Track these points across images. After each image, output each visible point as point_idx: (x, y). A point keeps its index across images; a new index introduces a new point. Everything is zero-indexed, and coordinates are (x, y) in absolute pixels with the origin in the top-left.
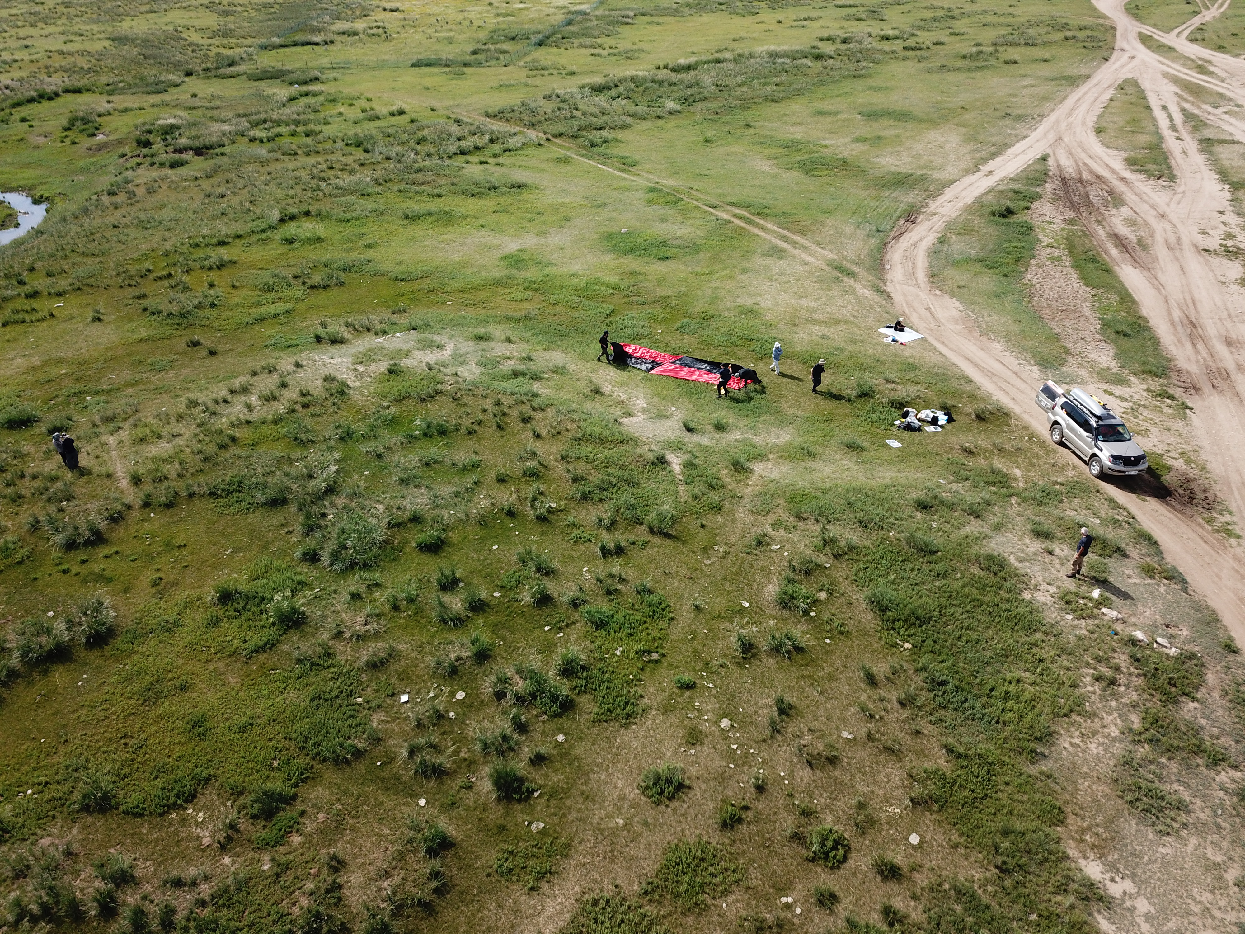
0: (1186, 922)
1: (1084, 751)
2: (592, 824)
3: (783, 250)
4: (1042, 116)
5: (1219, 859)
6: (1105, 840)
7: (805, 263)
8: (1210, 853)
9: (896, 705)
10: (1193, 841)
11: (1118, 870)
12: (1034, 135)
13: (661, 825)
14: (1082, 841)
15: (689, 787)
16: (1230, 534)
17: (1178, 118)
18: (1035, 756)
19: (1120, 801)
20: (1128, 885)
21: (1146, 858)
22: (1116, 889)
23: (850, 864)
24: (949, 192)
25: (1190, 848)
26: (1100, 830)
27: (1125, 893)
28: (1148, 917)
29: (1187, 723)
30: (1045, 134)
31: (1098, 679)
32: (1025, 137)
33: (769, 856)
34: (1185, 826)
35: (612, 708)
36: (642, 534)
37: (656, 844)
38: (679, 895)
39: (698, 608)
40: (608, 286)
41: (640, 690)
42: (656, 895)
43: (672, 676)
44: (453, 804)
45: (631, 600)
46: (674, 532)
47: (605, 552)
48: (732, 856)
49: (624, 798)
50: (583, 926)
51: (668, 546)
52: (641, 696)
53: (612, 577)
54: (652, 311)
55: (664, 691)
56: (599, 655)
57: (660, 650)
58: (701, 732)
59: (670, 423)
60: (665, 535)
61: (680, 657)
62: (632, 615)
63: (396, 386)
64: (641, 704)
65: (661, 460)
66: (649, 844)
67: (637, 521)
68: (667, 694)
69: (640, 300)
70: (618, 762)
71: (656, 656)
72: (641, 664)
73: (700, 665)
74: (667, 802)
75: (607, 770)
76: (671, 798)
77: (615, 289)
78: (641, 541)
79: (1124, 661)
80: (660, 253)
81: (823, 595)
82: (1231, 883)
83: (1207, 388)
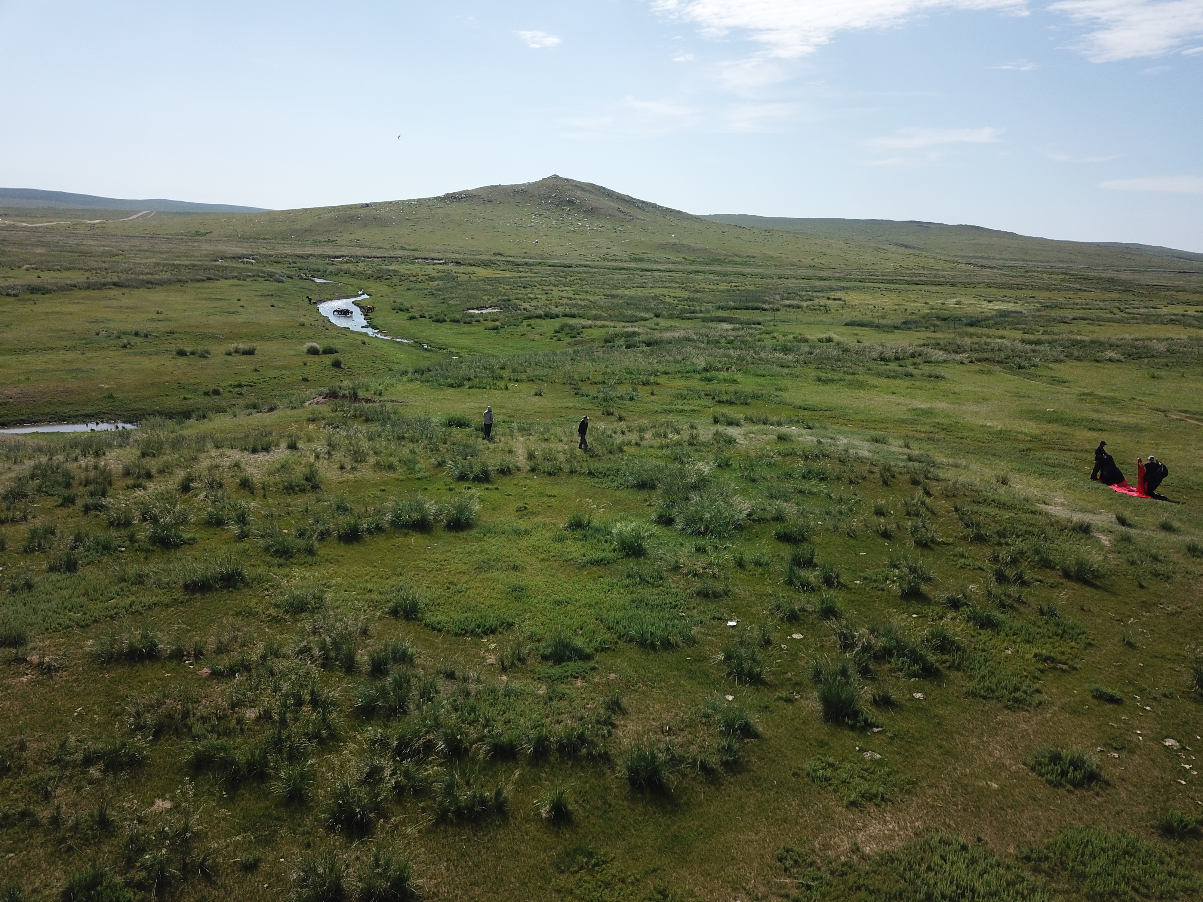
2: (949, 775)
15: (1107, 783)
35: (994, 687)
36: (1053, 577)
37: (1049, 820)
38: (1083, 876)
39: (1130, 645)
40: (1026, 434)
41: (1037, 686)
42: (1045, 866)
43: (1087, 686)
44: (767, 707)
45: (1032, 618)
46: (1098, 583)
47: (1001, 578)
48: (1180, 864)
49: (1003, 767)
50: (922, 859)
51: (1088, 592)
52: (1038, 691)
53: (1009, 596)
54: (1079, 455)
55: (1074, 696)
56: (982, 646)
57: (1070, 662)
58: (1130, 741)
59: (1098, 517)
60: (1086, 582)
61: (1101, 676)
62: (1032, 628)
63: (783, 446)
64: (1037, 698)
65: (1085, 529)
66: (1038, 817)
67: (1046, 564)
68: (1078, 699)
69: (1065, 448)
70: (996, 734)
71: (1064, 667)
72: (1041, 666)
73: (1131, 689)
74: (1069, 787)
75: (980, 736)
76: (1077, 785)
77: (1035, 439)
78: (1051, 581)
80: (1092, 426)
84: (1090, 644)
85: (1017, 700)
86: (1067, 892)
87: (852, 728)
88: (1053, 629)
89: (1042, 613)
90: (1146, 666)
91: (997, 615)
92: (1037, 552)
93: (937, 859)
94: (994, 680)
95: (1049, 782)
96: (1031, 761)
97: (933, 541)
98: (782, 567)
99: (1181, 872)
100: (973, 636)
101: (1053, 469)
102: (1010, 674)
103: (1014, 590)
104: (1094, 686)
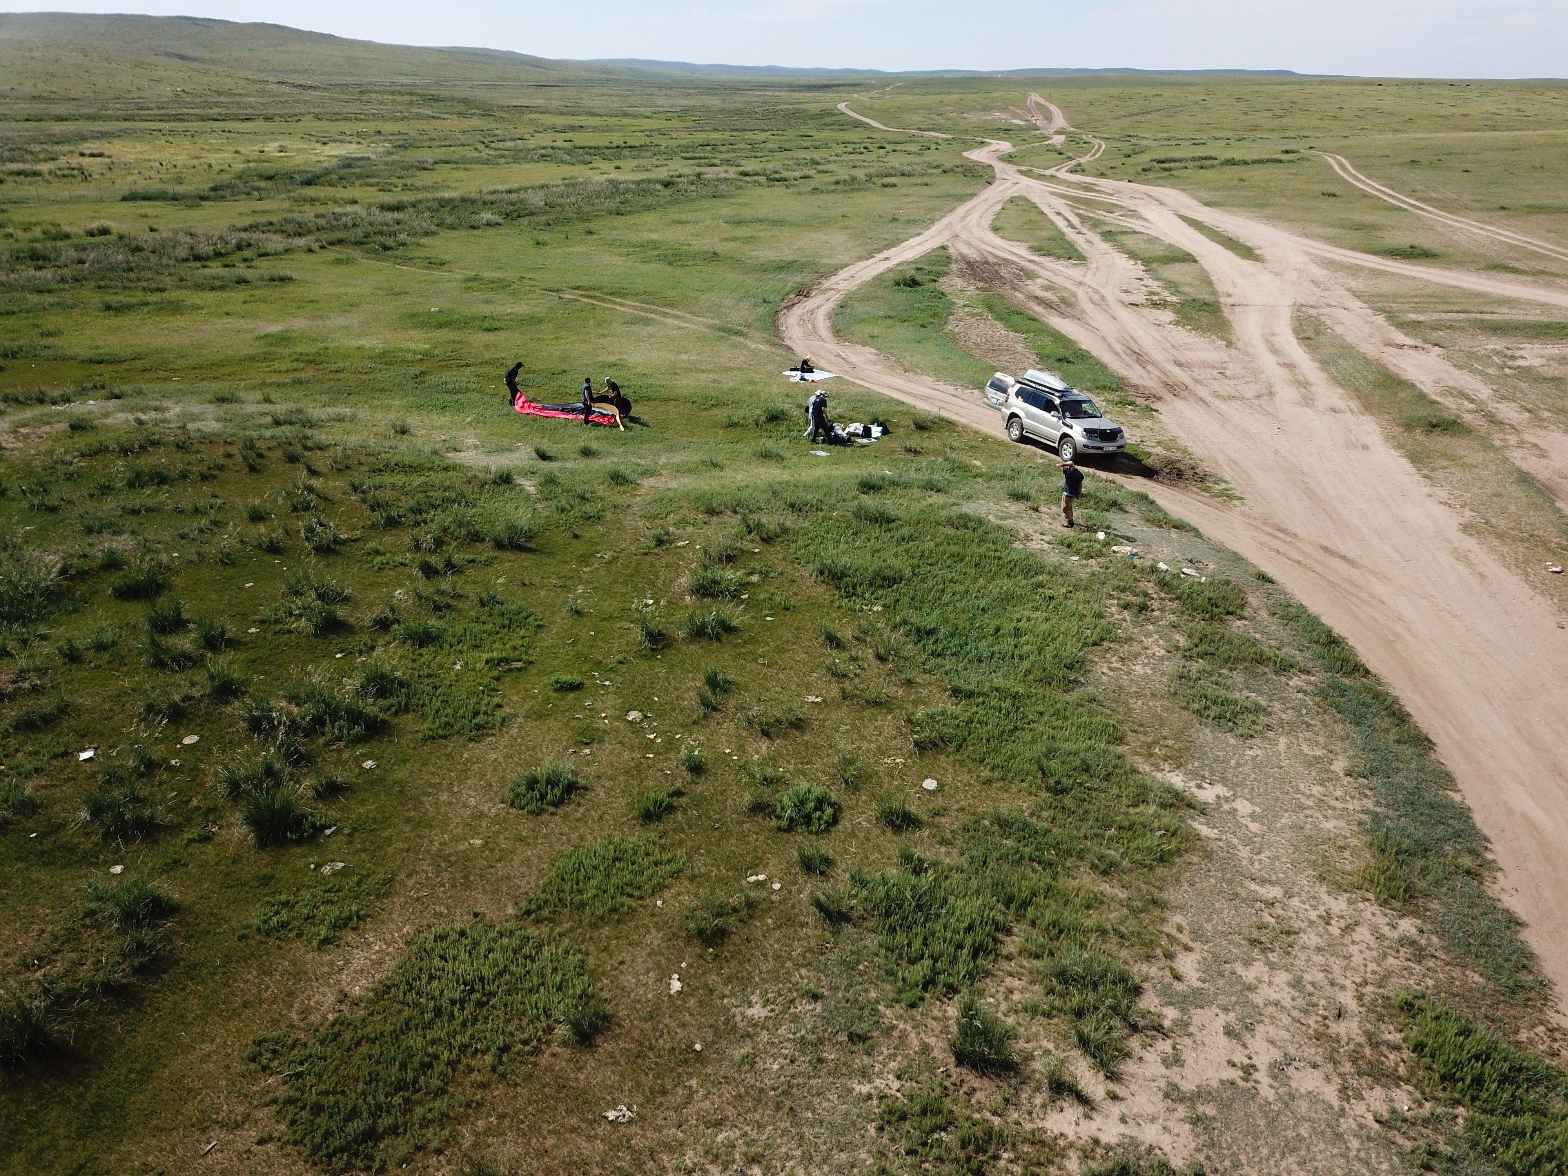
0: (1302, 816)
1: (1128, 673)
2: (427, 851)
3: (649, 319)
4: (933, 221)
5: (1319, 752)
6: (1179, 750)
7: (679, 328)
8: (1306, 749)
9: (875, 662)
10: (1283, 741)
11: (1203, 777)
12: (927, 234)
13: (545, 836)
14: (1151, 755)
15: (586, 788)
16: (1231, 497)
17: (1075, 221)
18: (1070, 685)
19: (1185, 713)
20: (1220, 789)
21: (1233, 763)
22: (1207, 795)
23: (845, 824)
24: (843, 274)
25: (1282, 747)
26: (1170, 742)
27: (1218, 797)
28: (1254, 817)
29: (1239, 637)
30: (940, 233)
31: (1126, 607)
32: (919, 235)
33: (721, 838)
34: (1268, 727)
35: (452, 721)
36: (485, 551)
37: (540, 857)
38: (582, 905)
39: (578, 613)
40: (415, 352)
41: (496, 700)
42: (546, 912)
43: (545, 681)
44: (176, 862)
45: (473, 613)
46: (533, 546)
47: (429, 571)
48: (663, 848)
49: (481, 815)
50: (421, 970)
51: (526, 559)
52: (499, 706)
53: (442, 593)
54: (480, 370)
55: (535, 697)
56: (426, 671)
57: (524, 657)
58: (598, 729)
59: (517, 455)
60: (521, 548)
61: (557, 662)
62: (477, 627)
63: (83, 441)
64: (500, 714)
65: (505, 479)
66: (528, 859)
67: (476, 538)
68: (540, 699)
69: (462, 362)
70: (467, 778)
71: (519, 665)
72: (495, 673)
73: (588, 666)
74: (552, 809)
75: (450, 790)
76: (557, 804)
77: (426, 356)
78: (484, 558)
79: (1151, 588)
80: (486, 325)
81: (755, 578)
82: (1341, 774)
83: (1168, 397)
84: (540, 626)
85: (479, 727)
86: (571, 930)
87: (299, 842)
88: (498, 620)
89: (483, 605)
90: (597, 633)
91: (434, 623)
92: (460, 525)
93: (438, 963)
94: (449, 711)
95: (531, 812)
96: (509, 796)
97: (337, 541)
98: (140, 642)
99: (666, 857)
100: (414, 661)
101: (455, 397)
102: (464, 696)
103: (446, 584)
104: (554, 678)
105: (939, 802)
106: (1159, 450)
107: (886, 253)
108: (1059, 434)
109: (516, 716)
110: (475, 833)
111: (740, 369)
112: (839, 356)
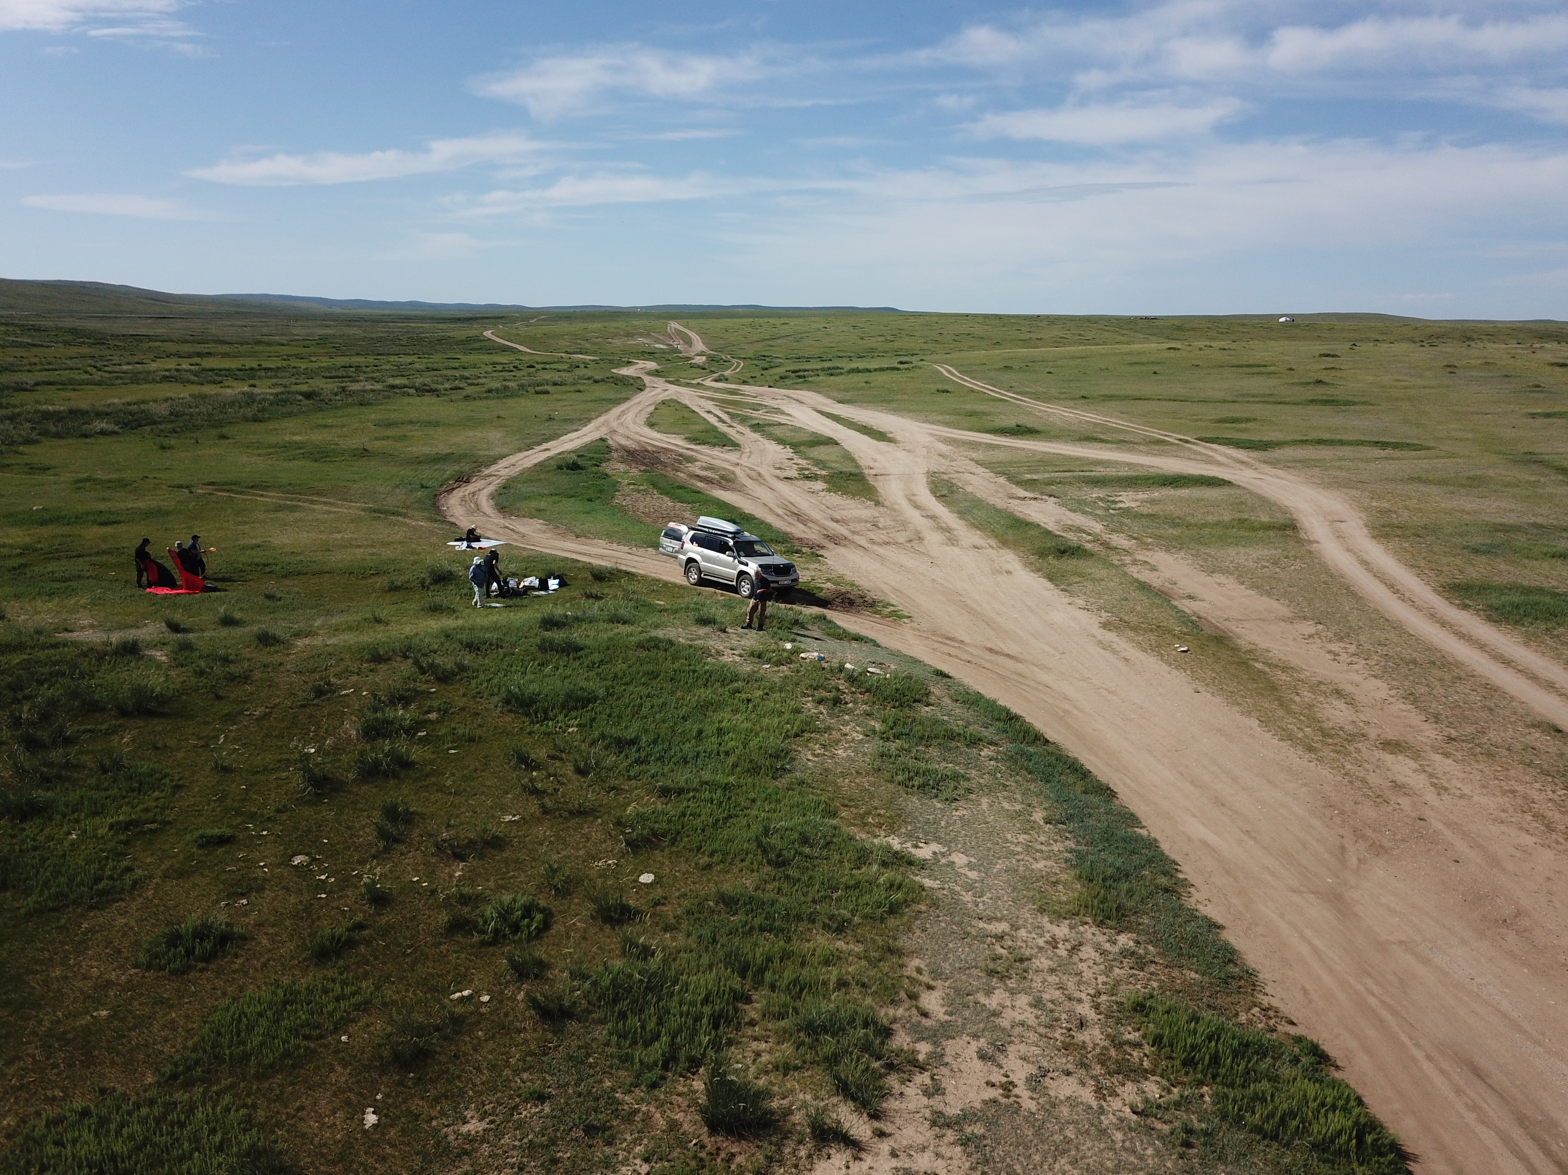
0: (1014, 861)
1: (832, 757)
2: (34, 1033)
3: (296, 506)
4: (589, 420)
5: (1018, 807)
6: (891, 817)
7: (330, 513)
8: (1006, 805)
9: (575, 777)
10: (985, 802)
11: (918, 838)
12: (585, 430)
14: (865, 824)
15: (244, 938)
16: (901, 617)
17: (725, 417)
18: (777, 773)
19: (891, 786)
20: (935, 847)
21: (943, 823)
22: (925, 852)
23: (558, 928)
24: (502, 463)
25: (985, 806)
26: (882, 812)
27: (935, 853)
28: (970, 866)
29: (929, 720)
30: (597, 428)
31: (820, 702)
32: (577, 430)
33: (415, 962)
34: (969, 791)
35: (66, 890)
36: (106, 721)
37: (187, 1017)
38: (246, 1056)
39: (226, 770)
40: (11, 546)
41: (124, 864)
42: (198, 1072)
43: (188, 837)
45: (92, 781)
46: (166, 710)
47: (32, 744)
48: (344, 983)
49: (109, 984)
51: (158, 725)
52: (129, 869)
53: (51, 765)
54: (95, 559)
55: (176, 856)
56: (30, 843)
57: (159, 818)
58: (256, 879)
59: (144, 630)
60: (150, 714)
61: (202, 819)
62: (97, 794)
64: (128, 878)
65: (131, 649)
66: (173, 1021)
67: (92, 708)
68: (181, 857)
69: (74, 554)
70: (87, 948)
71: (154, 826)
72: (122, 837)
73: (239, 820)
74: (201, 965)
75: (64, 963)
76: (208, 958)
77: (27, 549)
78: (104, 727)
79: (843, 685)
80: (103, 518)
81: (433, 716)
82: (1042, 823)
83: (831, 546)
84: (178, 786)
85: (102, 893)
86: (233, 1086)
88: (125, 785)
89: (105, 771)
90: (250, 786)
91: (41, 794)
92: (75, 695)
93: (51, 1150)
94: (62, 880)
95: (173, 972)
96: (143, 958)
99: (348, 990)
100: (13, 837)
101: (66, 584)
102: (83, 863)
103: (56, 755)
104: (196, 834)
105: (659, 892)
106: (829, 585)
107: (545, 446)
108: (736, 572)
109: (151, 877)
110: (99, 1003)
111: (400, 543)
112: (507, 527)
